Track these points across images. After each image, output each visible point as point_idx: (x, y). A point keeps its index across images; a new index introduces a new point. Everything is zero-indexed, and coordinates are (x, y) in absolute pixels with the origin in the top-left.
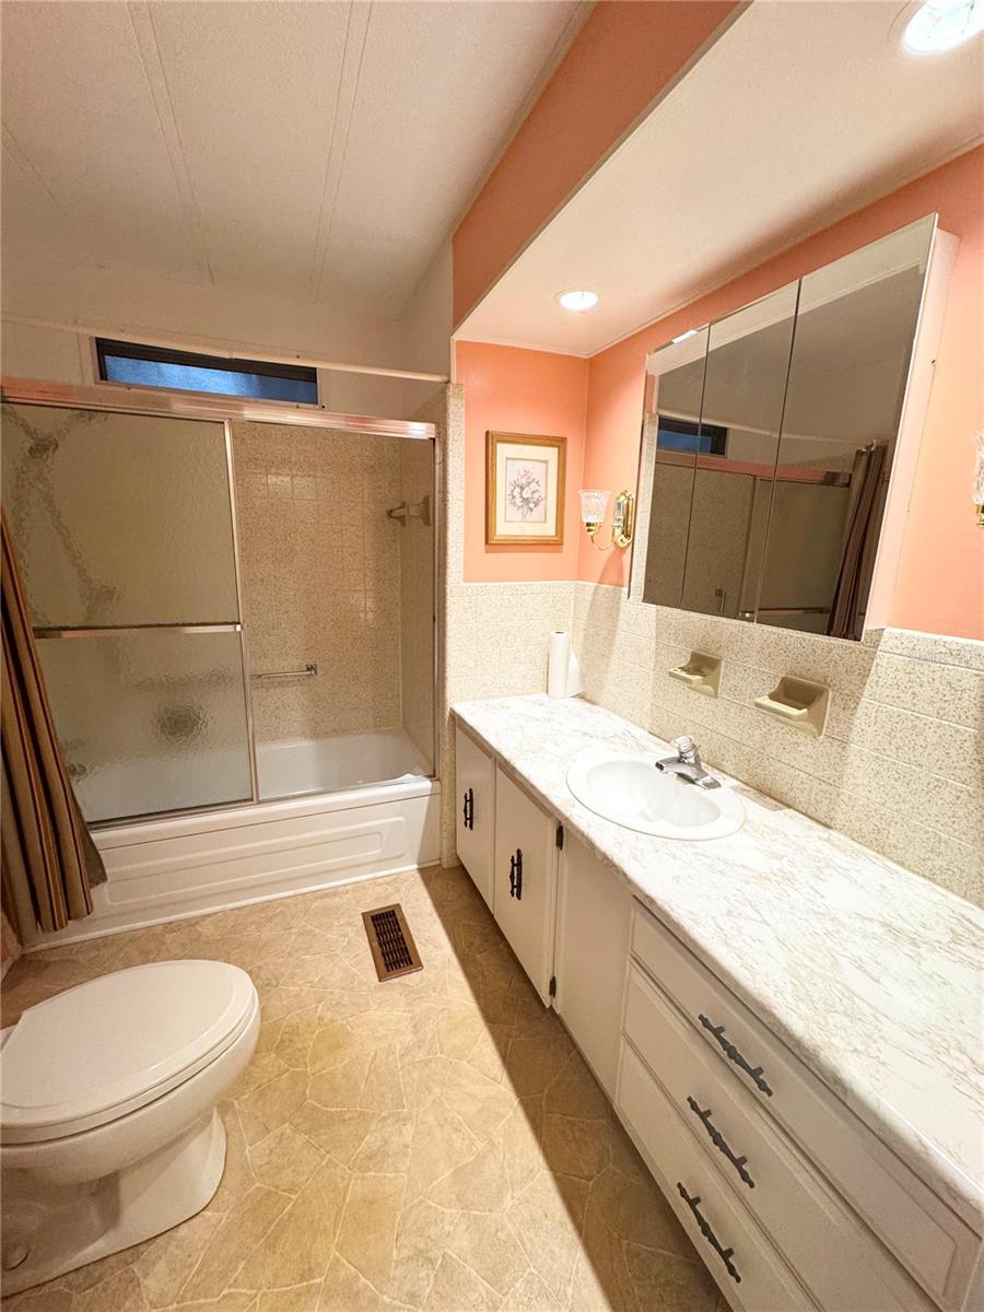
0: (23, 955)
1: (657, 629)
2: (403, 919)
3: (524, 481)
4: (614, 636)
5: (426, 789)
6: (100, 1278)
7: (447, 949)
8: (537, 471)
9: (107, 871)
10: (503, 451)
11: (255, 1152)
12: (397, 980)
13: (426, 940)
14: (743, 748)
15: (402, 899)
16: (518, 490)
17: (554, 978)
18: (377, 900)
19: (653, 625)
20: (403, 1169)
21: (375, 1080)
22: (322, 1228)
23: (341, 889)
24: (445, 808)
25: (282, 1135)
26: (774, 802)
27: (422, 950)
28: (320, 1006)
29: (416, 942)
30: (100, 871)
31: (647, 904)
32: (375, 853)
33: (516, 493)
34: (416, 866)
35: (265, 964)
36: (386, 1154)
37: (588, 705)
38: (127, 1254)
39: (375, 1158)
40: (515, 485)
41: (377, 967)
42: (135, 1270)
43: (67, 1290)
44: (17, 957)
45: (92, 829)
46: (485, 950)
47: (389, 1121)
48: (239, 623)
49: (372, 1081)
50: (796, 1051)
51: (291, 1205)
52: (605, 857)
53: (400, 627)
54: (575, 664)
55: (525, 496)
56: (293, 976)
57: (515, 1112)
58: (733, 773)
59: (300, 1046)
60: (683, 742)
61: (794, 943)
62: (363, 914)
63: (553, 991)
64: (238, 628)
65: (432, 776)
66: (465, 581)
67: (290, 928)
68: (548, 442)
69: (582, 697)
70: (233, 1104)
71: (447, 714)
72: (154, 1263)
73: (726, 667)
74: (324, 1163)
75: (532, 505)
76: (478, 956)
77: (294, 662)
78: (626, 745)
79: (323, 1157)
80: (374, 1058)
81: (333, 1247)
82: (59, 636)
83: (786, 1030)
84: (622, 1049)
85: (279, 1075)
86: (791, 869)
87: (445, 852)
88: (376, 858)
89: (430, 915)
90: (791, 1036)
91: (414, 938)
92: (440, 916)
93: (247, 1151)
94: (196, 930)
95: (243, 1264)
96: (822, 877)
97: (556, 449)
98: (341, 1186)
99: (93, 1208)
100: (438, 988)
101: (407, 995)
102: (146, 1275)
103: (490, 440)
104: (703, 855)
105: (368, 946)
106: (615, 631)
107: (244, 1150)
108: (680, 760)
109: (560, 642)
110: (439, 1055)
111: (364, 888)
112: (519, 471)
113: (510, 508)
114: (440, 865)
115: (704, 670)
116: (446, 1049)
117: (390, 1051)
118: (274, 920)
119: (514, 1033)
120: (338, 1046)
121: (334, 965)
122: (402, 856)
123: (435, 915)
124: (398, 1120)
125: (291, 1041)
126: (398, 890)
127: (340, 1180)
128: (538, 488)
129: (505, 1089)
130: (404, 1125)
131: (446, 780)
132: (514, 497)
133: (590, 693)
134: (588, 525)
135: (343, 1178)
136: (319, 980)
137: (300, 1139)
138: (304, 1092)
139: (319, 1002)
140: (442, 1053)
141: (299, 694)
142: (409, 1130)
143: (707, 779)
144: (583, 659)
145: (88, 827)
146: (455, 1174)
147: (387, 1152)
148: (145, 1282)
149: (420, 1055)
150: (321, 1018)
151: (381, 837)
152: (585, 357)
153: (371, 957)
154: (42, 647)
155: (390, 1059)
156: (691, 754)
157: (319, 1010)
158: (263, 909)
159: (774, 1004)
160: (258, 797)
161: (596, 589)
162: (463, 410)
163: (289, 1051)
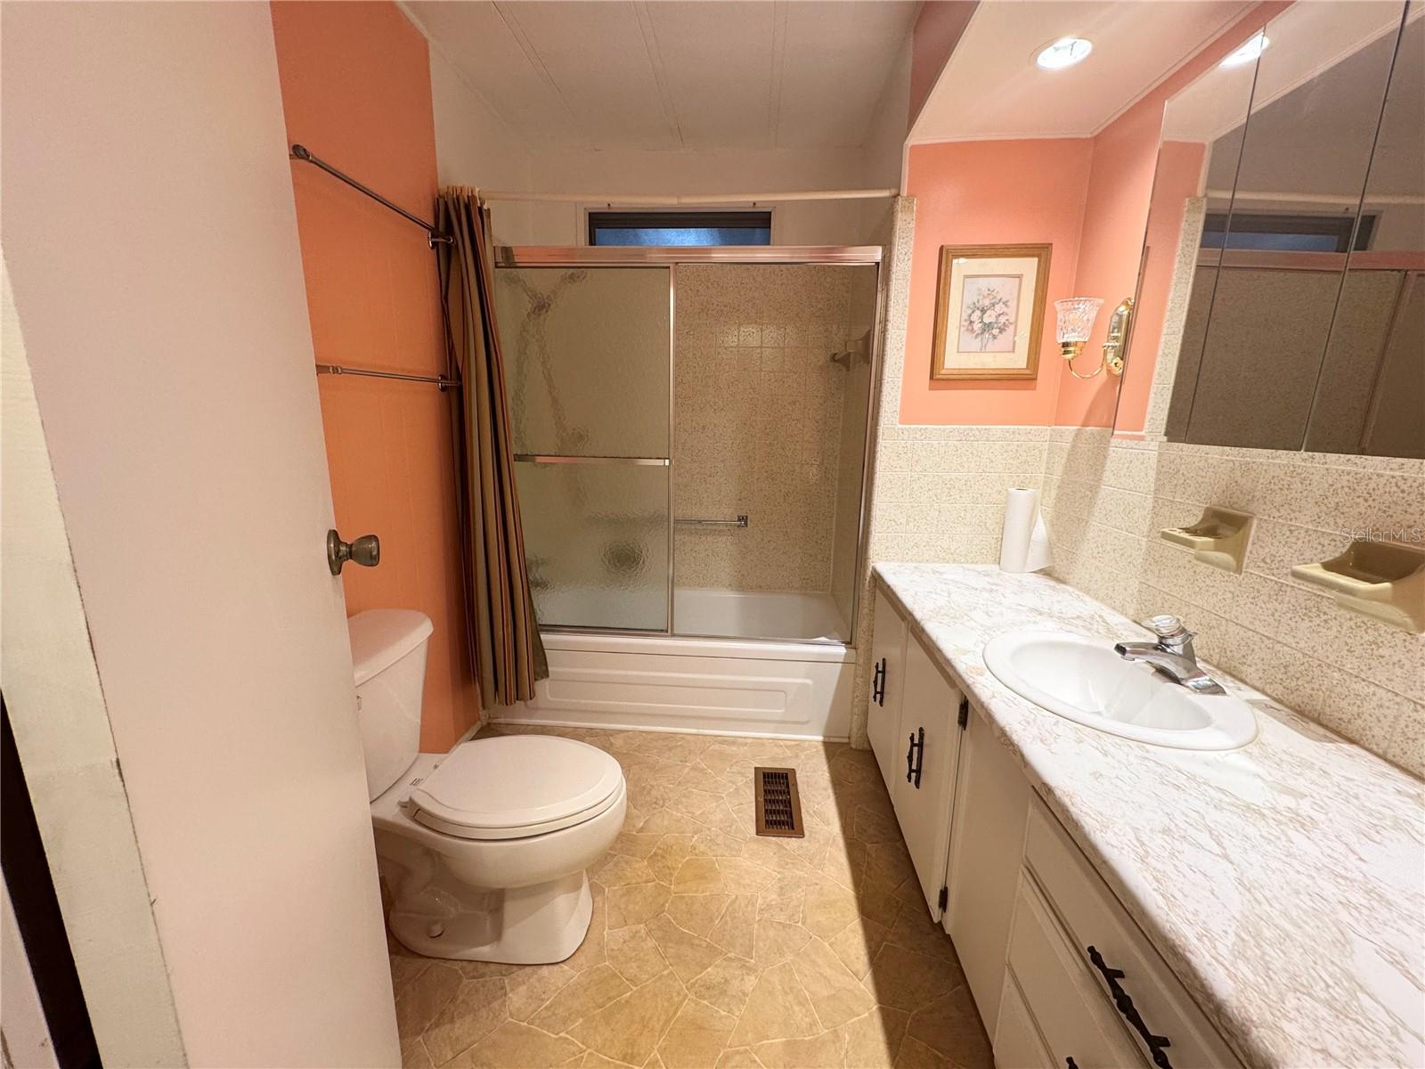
0: (489, 724)
1: (1158, 479)
2: (796, 785)
3: (987, 302)
4: (1097, 492)
5: (839, 656)
6: (483, 975)
7: (834, 827)
8: (1005, 289)
9: (550, 669)
10: (960, 266)
11: (614, 936)
12: (774, 839)
13: (814, 812)
14: (1278, 647)
15: (799, 766)
16: (978, 313)
17: (946, 888)
18: (773, 759)
19: (1153, 474)
20: (737, 1014)
21: (730, 922)
22: (651, 1026)
23: (740, 740)
24: (859, 680)
25: (637, 932)
26: (1322, 731)
27: (808, 820)
28: (696, 837)
29: (803, 810)
30: (544, 668)
31: (1043, 793)
32: (778, 712)
33: (975, 317)
34: (821, 738)
35: (657, 785)
36: (723, 993)
37: (1052, 583)
38: (504, 967)
39: (715, 991)
40: (975, 308)
41: (757, 821)
42: (506, 981)
43: (460, 972)
44: (485, 724)
45: (542, 630)
46: (877, 843)
47: (734, 964)
48: (668, 459)
49: (726, 923)
50: (1215, 1019)
51: (629, 994)
52: (1003, 733)
53: (836, 483)
54: (1041, 530)
55: (987, 320)
56: (677, 803)
57: (871, 1015)
58: (1258, 684)
59: (669, 864)
60: (1165, 622)
61: (1267, 893)
62: (756, 768)
63: (943, 903)
64: (667, 462)
65: (849, 643)
66: (901, 423)
67: (686, 762)
68: (1025, 251)
69: (1046, 573)
70: (604, 889)
71: (869, 573)
72: (519, 984)
73: (1260, 527)
74: (665, 972)
75: (995, 331)
76: (868, 846)
77: (727, 512)
78: (1089, 630)
79: (666, 967)
80: (734, 902)
81: (656, 1047)
82: (534, 461)
83: (1203, 986)
84: (1005, 984)
85: (647, 882)
86: (1312, 813)
87: (855, 730)
88: (778, 719)
89: (825, 789)
90: (1210, 997)
91: (802, 806)
92: (835, 794)
93: (605, 933)
94: (609, 740)
95: (581, 1020)
96: (1377, 838)
97: (1036, 259)
98: (676, 999)
99: (488, 922)
100: (816, 862)
101: (780, 857)
102: (512, 990)
103: (945, 256)
104: (1155, 762)
105: (753, 798)
106: (1098, 487)
107: (604, 930)
108: (1161, 646)
109: (1021, 500)
110: (800, 924)
111: (763, 745)
112: (980, 290)
113: (968, 337)
114: (848, 744)
115: (1220, 531)
116: (808, 921)
117: (751, 902)
118: (673, 751)
119: (890, 937)
120: (703, 877)
121: (717, 807)
122: (807, 722)
123: (830, 792)
124: (743, 966)
125: (664, 857)
126: (797, 756)
127: (675, 994)
128: (1005, 309)
129: (865, 988)
130: (748, 974)
131: (861, 647)
132: (971, 322)
133: (1057, 568)
134: (1065, 345)
135: (679, 994)
136: (701, 814)
137: (651, 943)
138: (663, 905)
139: (695, 833)
140: (803, 923)
141: (728, 544)
142: (751, 982)
143: (1203, 681)
144: (1053, 525)
145: (539, 628)
146: (788, 1043)
147: (725, 991)
148: (510, 995)
149: (782, 918)
150: (694, 848)
151: (786, 696)
152: (1089, 136)
153: (754, 809)
154: (519, 469)
155: (749, 909)
156: (1178, 640)
157: (694, 840)
158: (666, 738)
159: (1192, 948)
160: (672, 629)
161: (1078, 434)
162: (913, 225)
163: (660, 864)
